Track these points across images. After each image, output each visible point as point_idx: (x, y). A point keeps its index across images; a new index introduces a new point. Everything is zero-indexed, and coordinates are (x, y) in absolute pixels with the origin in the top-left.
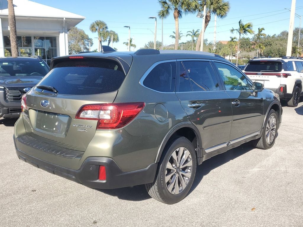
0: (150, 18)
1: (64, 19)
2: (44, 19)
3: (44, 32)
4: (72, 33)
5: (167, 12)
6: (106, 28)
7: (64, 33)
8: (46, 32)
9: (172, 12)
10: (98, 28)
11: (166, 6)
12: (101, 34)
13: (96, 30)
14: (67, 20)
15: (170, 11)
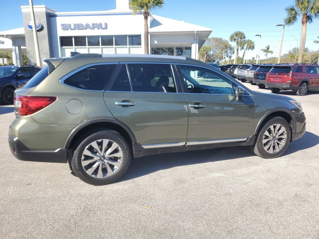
0: (278, 25)
1: (196, 32)
2: (181, 33)
3: (180, 43)
4: (217, 44)
5: (295, 18)
6: (244, 37)
7: (195, 44)
8: (182, 43)
9: (300, 18)
10: (236, 38)
11: (293, 12)
12: (238, 43)
13: (235, 40)
14: (197, 33)
15: (298, 17)
